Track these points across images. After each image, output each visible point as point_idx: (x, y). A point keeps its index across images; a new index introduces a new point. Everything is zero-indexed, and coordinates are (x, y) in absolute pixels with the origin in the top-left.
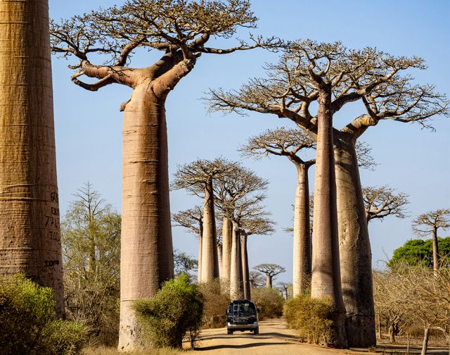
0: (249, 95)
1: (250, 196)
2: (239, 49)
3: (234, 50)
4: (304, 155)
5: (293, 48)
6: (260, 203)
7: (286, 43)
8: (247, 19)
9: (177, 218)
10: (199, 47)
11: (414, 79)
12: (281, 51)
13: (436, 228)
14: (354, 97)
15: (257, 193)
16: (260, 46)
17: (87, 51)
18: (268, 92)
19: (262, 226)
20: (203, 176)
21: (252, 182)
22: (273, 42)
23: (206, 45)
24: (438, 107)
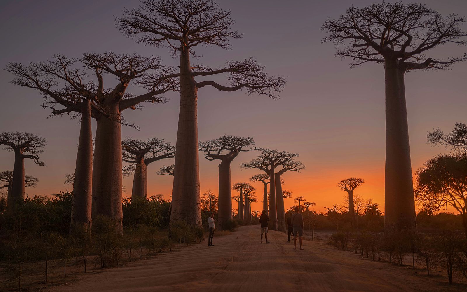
0: (253, 164)
1: (251, 192)
2: (251, 150)
3: (249, 150)
4: (266, 181)
5: (265, 151)
6: (254, 194)
7: (263, 149)
8: (252, 143)
9: (233, 198)
10: (239, 150)
11: (295, 159)
12: (262, 151)
13: (300, 201)
14: (280, 164)
15: (253, 191)
16: (256, 149)
17: (210, 151)
18: (258, 163)
19: (254, 200)
20: (240, 186)
21: (252, 188)
22: (259, 148)
23: (241, 149)
24: (302, 167)
